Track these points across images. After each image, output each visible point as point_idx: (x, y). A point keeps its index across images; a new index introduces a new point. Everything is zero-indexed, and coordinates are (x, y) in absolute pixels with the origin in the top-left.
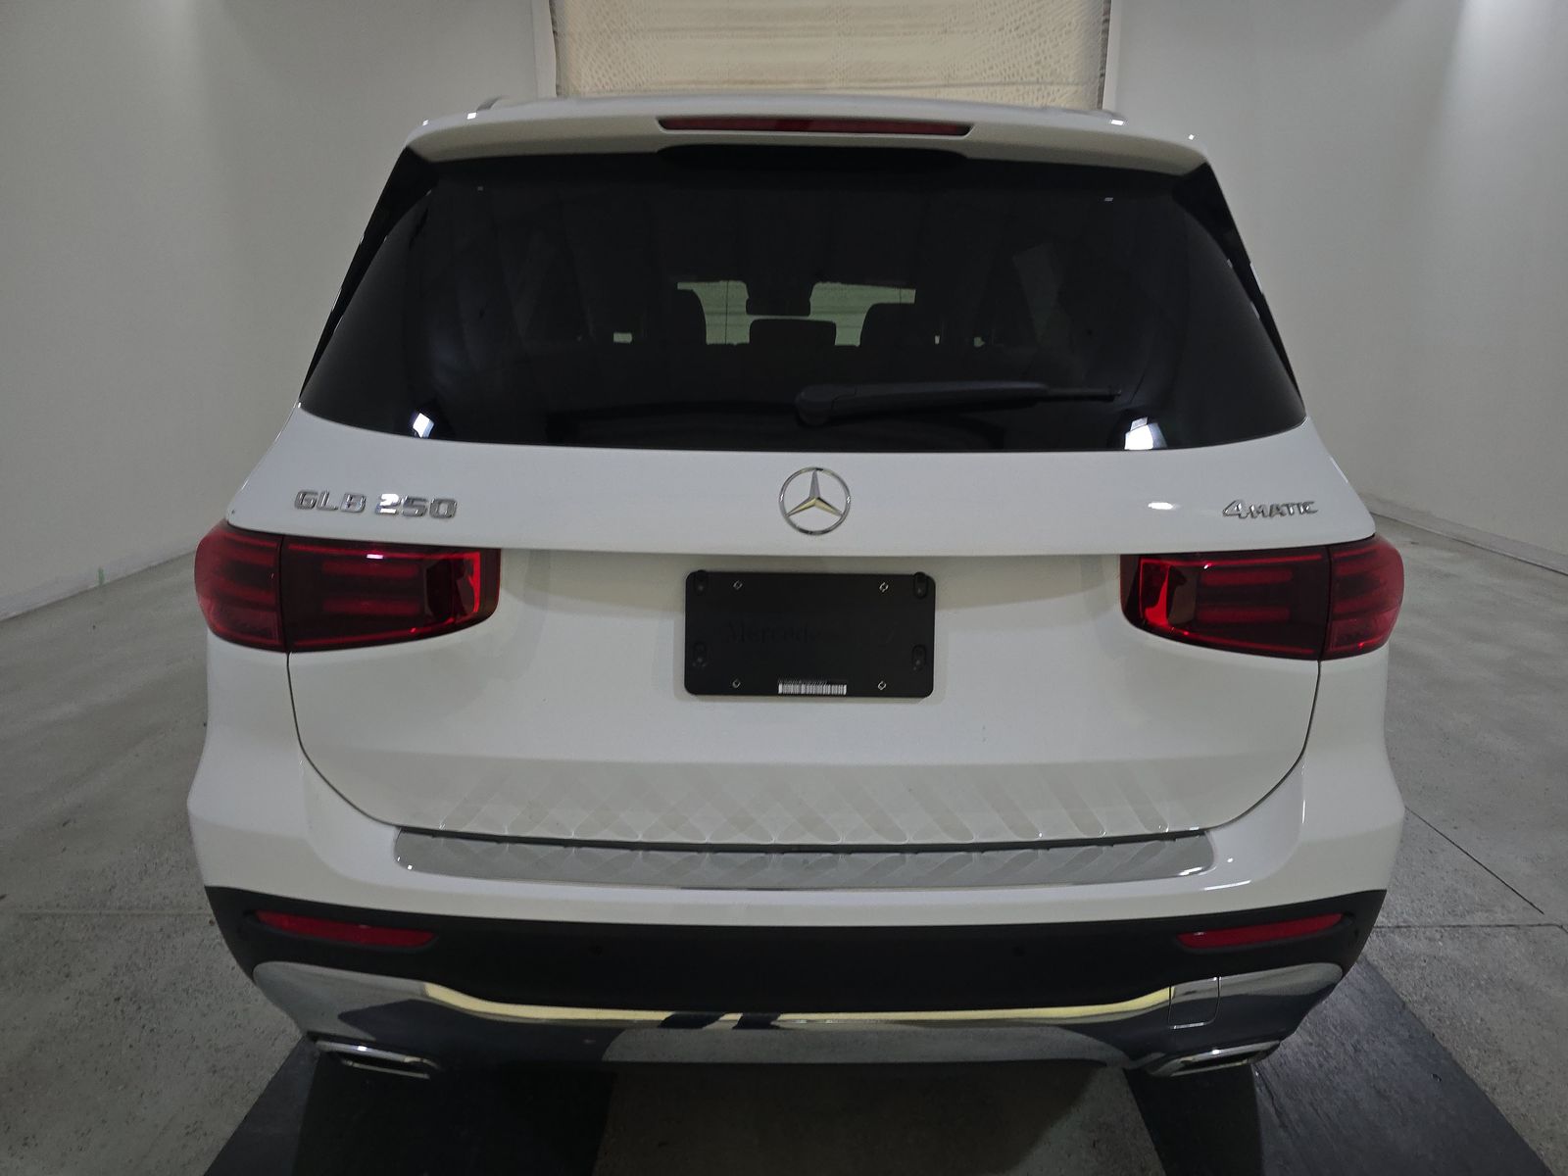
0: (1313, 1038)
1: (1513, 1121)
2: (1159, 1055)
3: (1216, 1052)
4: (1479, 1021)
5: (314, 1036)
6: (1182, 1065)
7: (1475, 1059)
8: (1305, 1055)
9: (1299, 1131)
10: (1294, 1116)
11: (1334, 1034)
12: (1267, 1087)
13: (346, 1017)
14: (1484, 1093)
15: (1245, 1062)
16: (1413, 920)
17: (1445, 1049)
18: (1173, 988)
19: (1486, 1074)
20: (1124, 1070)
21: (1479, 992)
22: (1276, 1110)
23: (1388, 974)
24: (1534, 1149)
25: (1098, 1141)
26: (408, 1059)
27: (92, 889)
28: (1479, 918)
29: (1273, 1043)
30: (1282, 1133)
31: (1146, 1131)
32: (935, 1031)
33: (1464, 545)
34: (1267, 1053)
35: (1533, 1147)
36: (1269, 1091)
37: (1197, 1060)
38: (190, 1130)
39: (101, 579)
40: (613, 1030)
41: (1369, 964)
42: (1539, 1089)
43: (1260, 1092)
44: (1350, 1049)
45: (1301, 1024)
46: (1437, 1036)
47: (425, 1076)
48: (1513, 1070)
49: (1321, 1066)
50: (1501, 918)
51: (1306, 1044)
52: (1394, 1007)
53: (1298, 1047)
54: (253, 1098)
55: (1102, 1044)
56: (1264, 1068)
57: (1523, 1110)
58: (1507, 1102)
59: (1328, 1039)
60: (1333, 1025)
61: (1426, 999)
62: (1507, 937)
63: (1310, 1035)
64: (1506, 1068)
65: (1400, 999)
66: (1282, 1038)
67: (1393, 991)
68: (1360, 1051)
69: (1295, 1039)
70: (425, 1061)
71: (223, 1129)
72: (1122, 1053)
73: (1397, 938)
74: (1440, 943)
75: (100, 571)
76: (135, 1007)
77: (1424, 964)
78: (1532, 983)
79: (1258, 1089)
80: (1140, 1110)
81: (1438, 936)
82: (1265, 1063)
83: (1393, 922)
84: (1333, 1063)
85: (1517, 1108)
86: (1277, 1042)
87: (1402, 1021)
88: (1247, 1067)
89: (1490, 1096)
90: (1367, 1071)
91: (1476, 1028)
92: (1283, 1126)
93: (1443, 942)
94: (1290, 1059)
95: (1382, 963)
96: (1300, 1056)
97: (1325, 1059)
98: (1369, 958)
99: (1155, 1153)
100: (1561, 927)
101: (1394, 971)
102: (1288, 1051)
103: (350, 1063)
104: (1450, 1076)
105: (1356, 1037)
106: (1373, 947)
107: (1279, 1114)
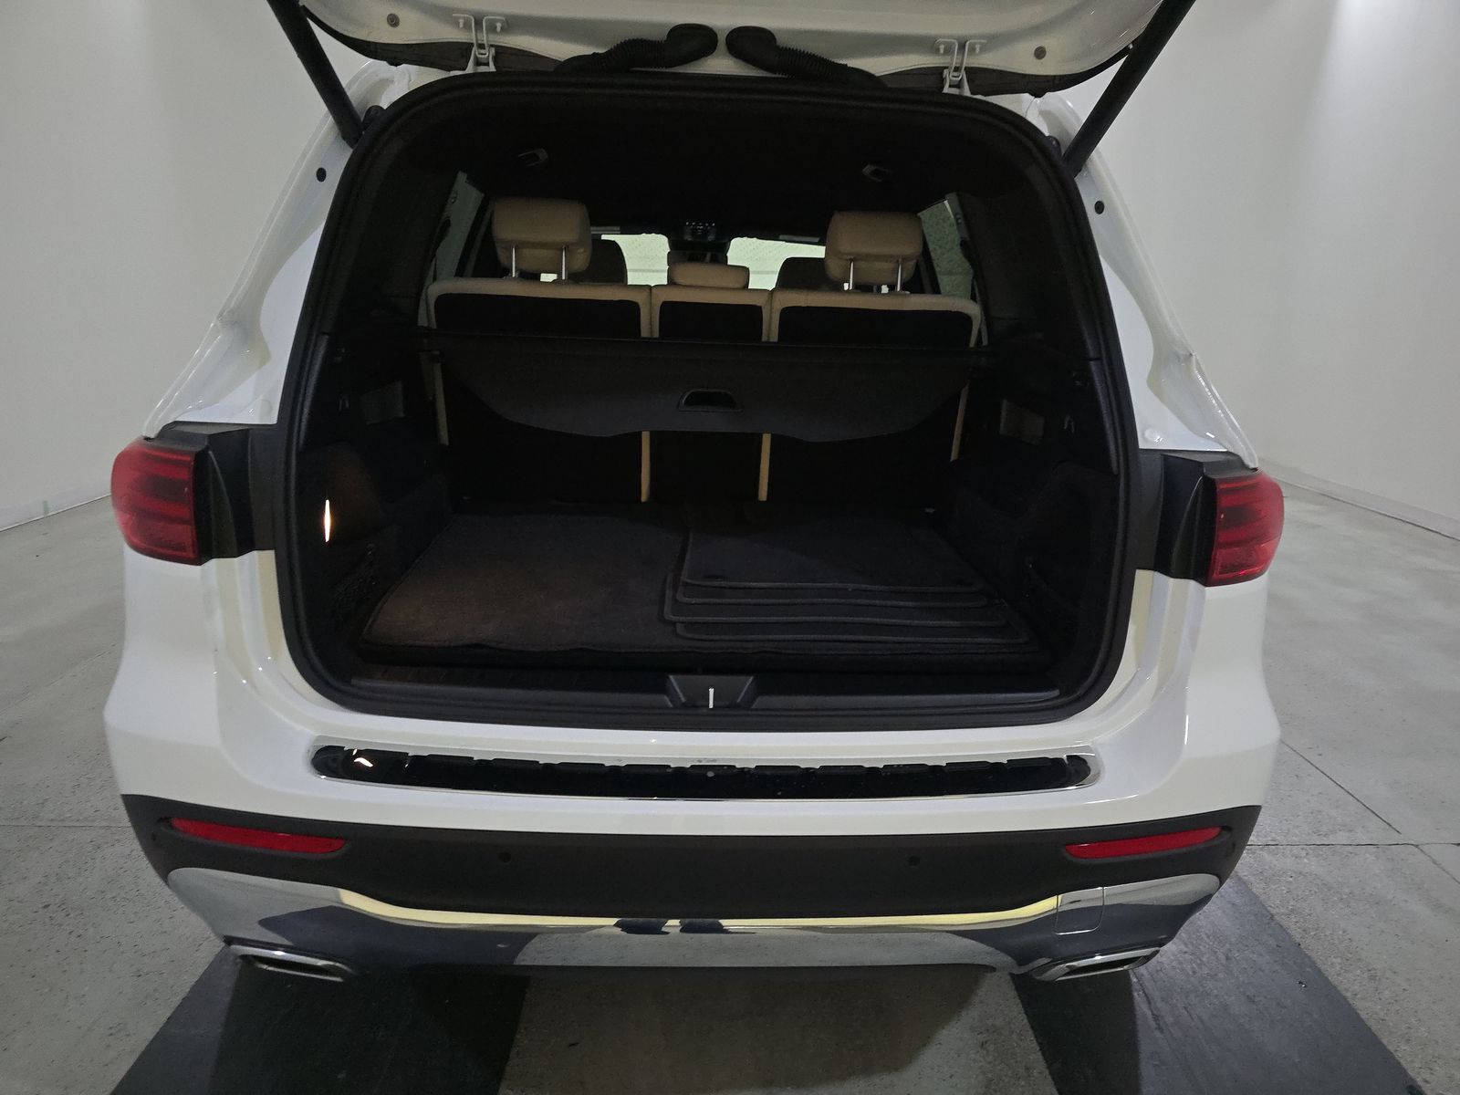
0: (1187, 947)
1: (1372, 1023)
2: (1045, 961)
3: (1098, 958)
4: (1341, 932)
5: (229, 941)
6: (1068, 970)
7: (1338, 967)
8: (1180, 963)
9: (1173, 1032)
10: (1170, 1020)
11: (1206, 943)
12: (1144, 992)
13: (267, 923)
14: (1345, 998)
15: (1126, 967)
16: (1280, 839)
17: (1309, 957)
18: (1060, 897)
19: (1350, 983)
20: (1012, 975)
21: (1341, 905)
22: (1153, 1014)
23: (1257, 888)
24: (1392, 1051)
25: (986, 1042)
26: (321, 963)
27: (25, 802)
28: (1341, 838)
29: (1154, 949)
30: (1158, 1034)
31: (1031, 1032)
32: (834, 936)
33: (1327, 498)
34: (1148, 958)
35: (1390, 1048)
36: (1146, 995)
37: (1080, 965)
38: (113, 1031)
39: (46, 510)
40: (526, 936)
41: (1240, 879)
42: (1397, 996)
43: (1138, 997)
44: (1222, 957)
45: (1178, 935)
46: (1302, 946)
47: (338, 979)
48: (1372, 978)
49: (1194, 972)
50: (1363, 838)
51: (1181, 951)
52: (1262, 918)
53: (1174, 955)
54: (177, 1001)
55: (991, 949)
56: (1142, 975)
57: (1382, 1015)
58: (1367, 1008)
59: (1201, 947)
60: (1206, 934)
61: (1292, 910)
62: (1368, 856)
63: (1186, 944)
64: (1366, 975)
65: (1268, 911)
66: (1161, 945)
67: (1261, 902)
68: (1231, 959)
69: (1170, 947)
70: (338, 964)
71: (145, 1031)
72: (1010, 958)
73: (1266, 855)
74: (1306, 860)
75: (45, 503)
76: (63, 914)
77: (1291, 879)
78: (1390, 897)
79: (1136, 994)
80: (1026, 1013)
81: (1304, 854)
82: (1142, 970)
83: (1262, 841)
84: (1206, 971)
85: (1376, 1014)
86: (1157, 948)
87: (1270, 932)
88: (1126, 973)
89: (1351, 1002)
90: (1237, 977)
91: (1339, 939)
92: (1160, 1029)
93: (1309, 859)
94: (1166, 966)
95: (1252, 879)
96: (1174, 964)
97: (1199, 965)
98: (1241, 874)
99: (1040, 1053)
100: (1417, 846)
101: (1263, 885)
102: (1164, 959)
103: (265, 967)
104: (1316, 983)
105: (1227, 945)
106: (1245, 864)
107: (1156, 1017)
